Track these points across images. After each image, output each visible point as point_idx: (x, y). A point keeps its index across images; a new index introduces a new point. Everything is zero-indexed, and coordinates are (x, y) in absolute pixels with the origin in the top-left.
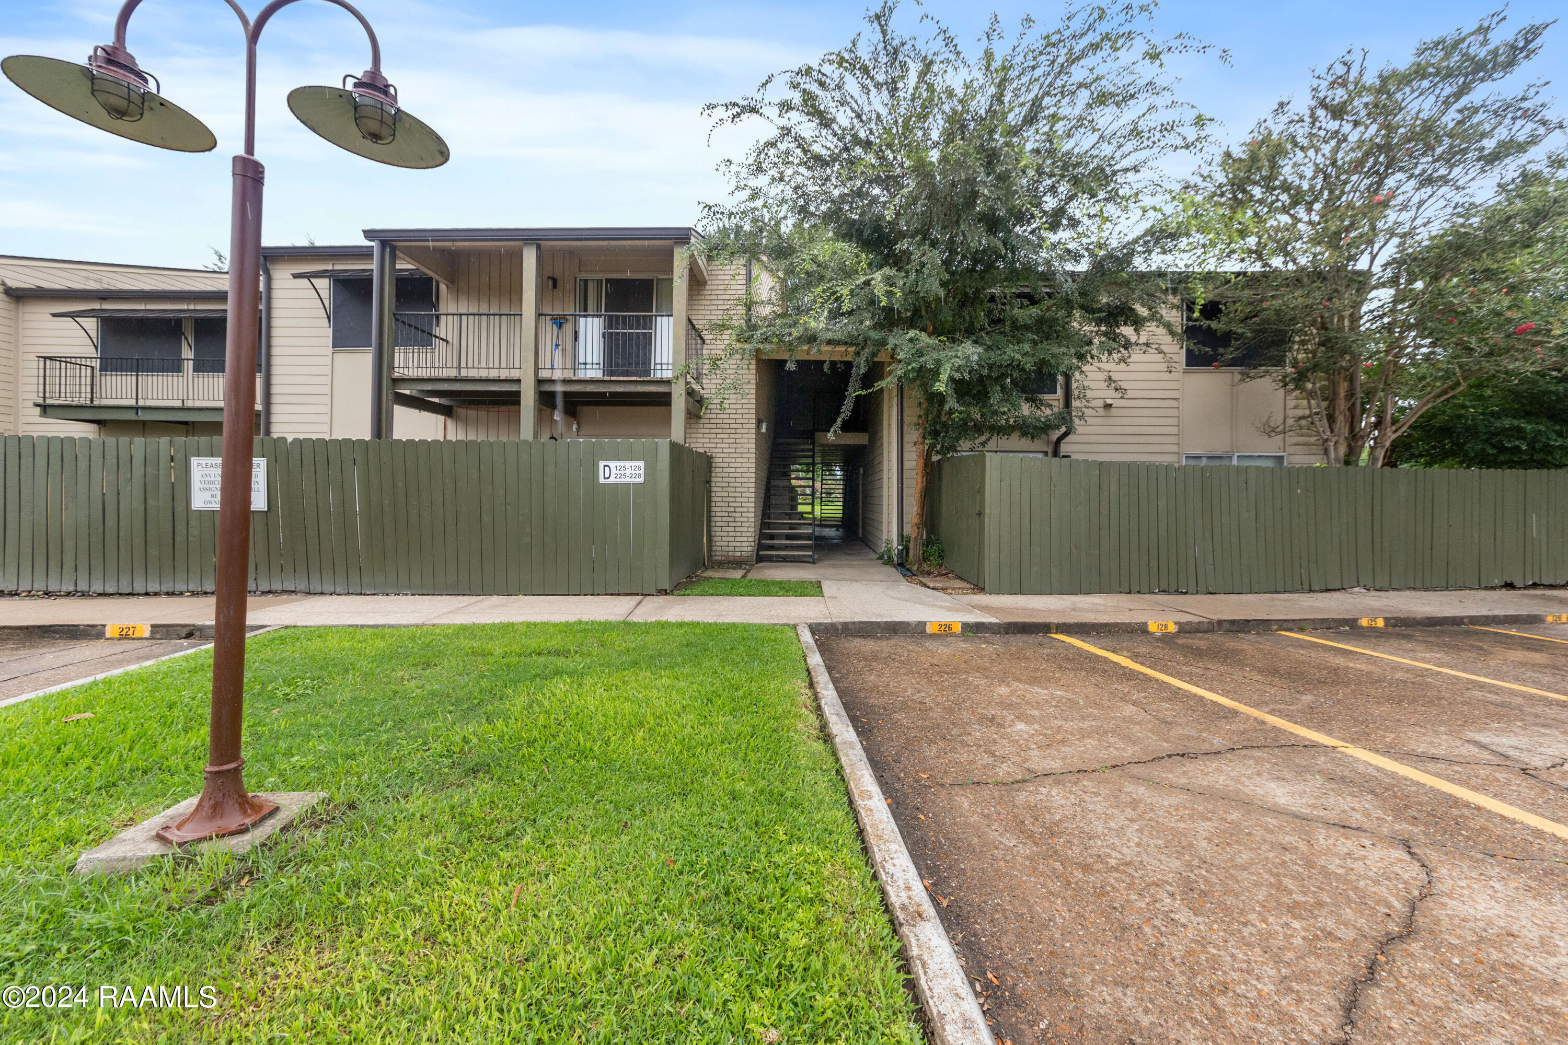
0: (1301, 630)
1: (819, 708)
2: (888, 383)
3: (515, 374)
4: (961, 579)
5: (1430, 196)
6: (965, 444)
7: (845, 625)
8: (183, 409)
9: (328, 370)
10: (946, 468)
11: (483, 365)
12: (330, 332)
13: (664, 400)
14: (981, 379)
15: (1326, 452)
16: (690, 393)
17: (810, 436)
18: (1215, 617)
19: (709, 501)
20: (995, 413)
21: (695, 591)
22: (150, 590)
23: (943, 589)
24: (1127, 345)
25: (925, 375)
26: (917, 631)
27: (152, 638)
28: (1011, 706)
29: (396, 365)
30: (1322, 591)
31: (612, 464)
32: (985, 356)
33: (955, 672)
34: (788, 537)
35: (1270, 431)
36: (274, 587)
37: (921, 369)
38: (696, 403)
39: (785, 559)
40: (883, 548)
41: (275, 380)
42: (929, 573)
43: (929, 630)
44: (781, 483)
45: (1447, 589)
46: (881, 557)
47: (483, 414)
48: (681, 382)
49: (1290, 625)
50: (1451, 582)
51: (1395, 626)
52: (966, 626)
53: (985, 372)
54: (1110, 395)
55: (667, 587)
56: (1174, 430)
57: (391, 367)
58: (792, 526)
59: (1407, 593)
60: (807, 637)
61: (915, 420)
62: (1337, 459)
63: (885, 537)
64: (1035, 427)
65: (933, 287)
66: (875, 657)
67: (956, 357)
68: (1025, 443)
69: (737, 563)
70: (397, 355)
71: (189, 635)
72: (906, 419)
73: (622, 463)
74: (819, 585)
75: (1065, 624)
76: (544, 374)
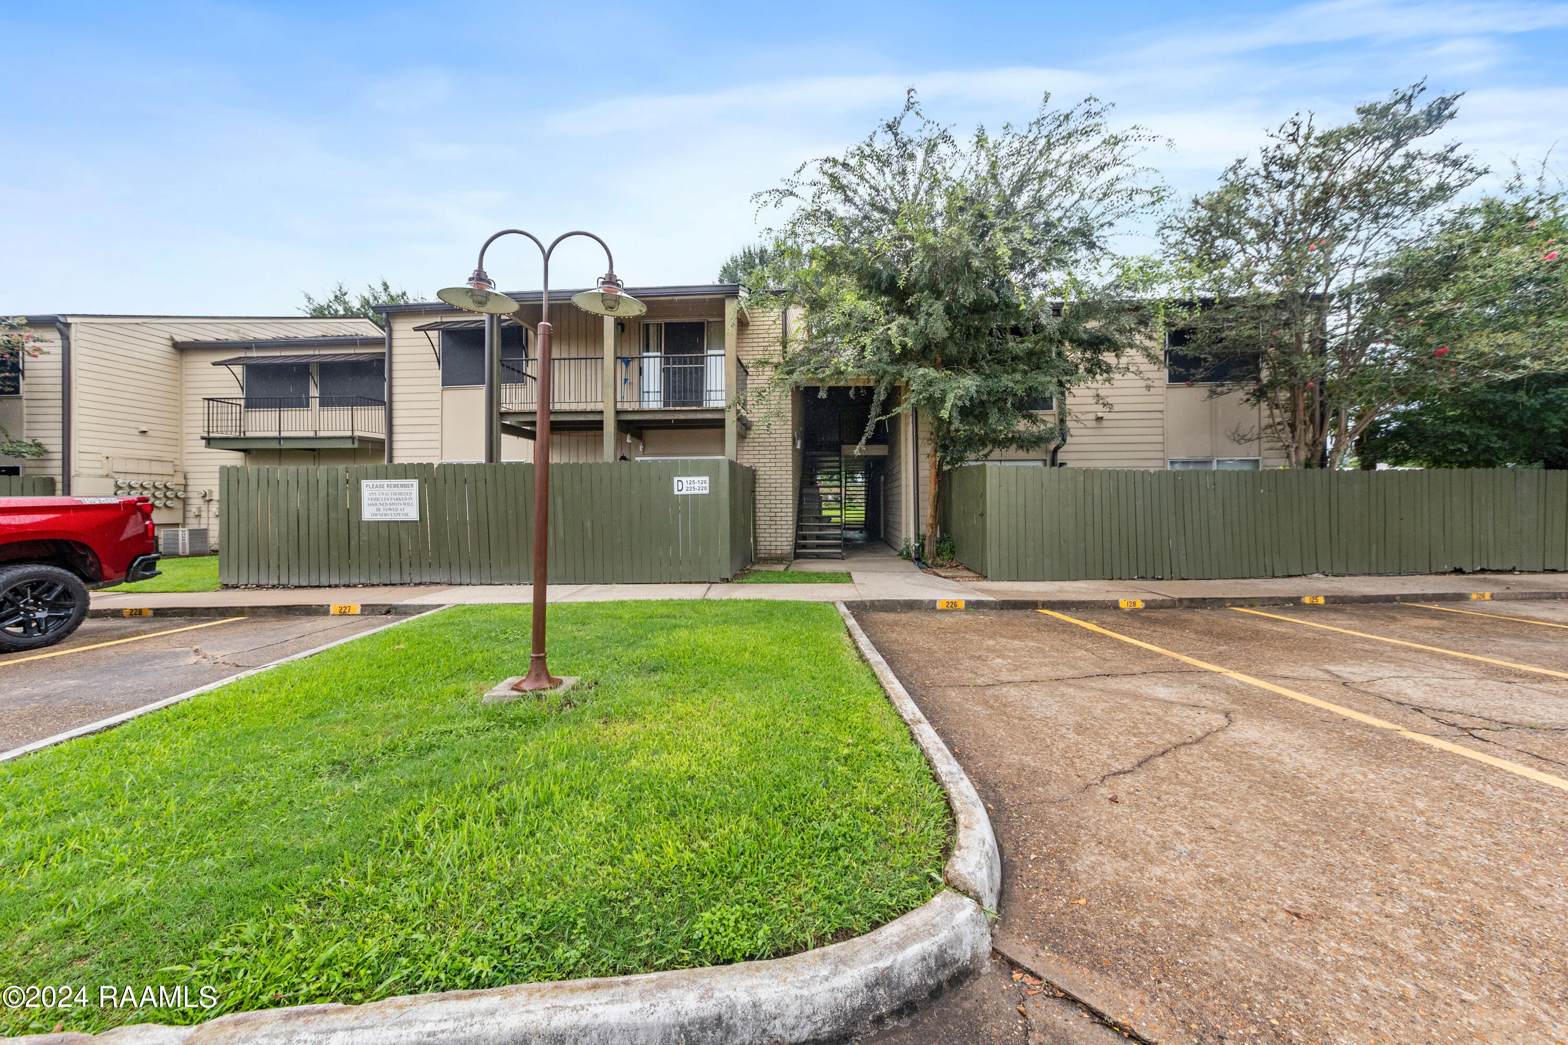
0: (1251, 606)
1: (857, 648)
2: (903, 409)
3: (599, 407)
4: (968, 569)
5: (1376, 233)
6: (971, 455)
7: (872, 603)
8: (316, 438)
9: (438, 405)
10: (955, 475)
11: (572, 400)
12: (439, 373)
13: (719, 424)
14: (982, 403)
15: (1288, 456)
16: (740, 419)
17: (836, 449)
18: (1177, 596)
19: (754, 508)
20: (994, 431)
21: (751, 580)
22: (332, 583)
23: (953, 578)
24: (1109, 370)
25: (935, 403)
26: (930, 607)
27: (362, 614)
28: (994, 651)
29: (503, 400)
30: (1284, 577)
31: (684, 479)
32: (984, 384)
33: (958, 632)
34: (818, 537)
35: (1240, 438)
36: (424, 580)
37: (930, 399)
38: (745, 426)
39: (818, 556)
40: (903, 546)
41: (396, 414)
42: (941, 566)
43: (939, 606)
44: (810, 491)
45: (1400, 574)
46: (901, 554)
47: (565, 438)
48: (733, 410)
49: (1242, 602)
50: (1403, 569)
51: (1334, 603)
52: (969, 604)
53: (985, 397)
54: (1100, 410)
55: (729, 577)
56: (1160, 439)
57: (499, 404)
58: (821, 528)
59: (1362, 578)
60: (843, 609)
61: (928, 436)
62: (1298, 462)
63: (904, 536)
64: (1029, 441)
65: (939, 328)
66: (896, 624)
67: (959, 388)
68: (1021, 454)
69: (779, 559)
70: (503, 391)
71: (388, 612)
72: (920, 434)
73: (692, 479)
74: (849, 575)
75: (1049, 602)
76: (619, 406)
